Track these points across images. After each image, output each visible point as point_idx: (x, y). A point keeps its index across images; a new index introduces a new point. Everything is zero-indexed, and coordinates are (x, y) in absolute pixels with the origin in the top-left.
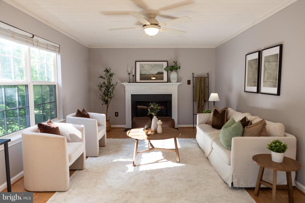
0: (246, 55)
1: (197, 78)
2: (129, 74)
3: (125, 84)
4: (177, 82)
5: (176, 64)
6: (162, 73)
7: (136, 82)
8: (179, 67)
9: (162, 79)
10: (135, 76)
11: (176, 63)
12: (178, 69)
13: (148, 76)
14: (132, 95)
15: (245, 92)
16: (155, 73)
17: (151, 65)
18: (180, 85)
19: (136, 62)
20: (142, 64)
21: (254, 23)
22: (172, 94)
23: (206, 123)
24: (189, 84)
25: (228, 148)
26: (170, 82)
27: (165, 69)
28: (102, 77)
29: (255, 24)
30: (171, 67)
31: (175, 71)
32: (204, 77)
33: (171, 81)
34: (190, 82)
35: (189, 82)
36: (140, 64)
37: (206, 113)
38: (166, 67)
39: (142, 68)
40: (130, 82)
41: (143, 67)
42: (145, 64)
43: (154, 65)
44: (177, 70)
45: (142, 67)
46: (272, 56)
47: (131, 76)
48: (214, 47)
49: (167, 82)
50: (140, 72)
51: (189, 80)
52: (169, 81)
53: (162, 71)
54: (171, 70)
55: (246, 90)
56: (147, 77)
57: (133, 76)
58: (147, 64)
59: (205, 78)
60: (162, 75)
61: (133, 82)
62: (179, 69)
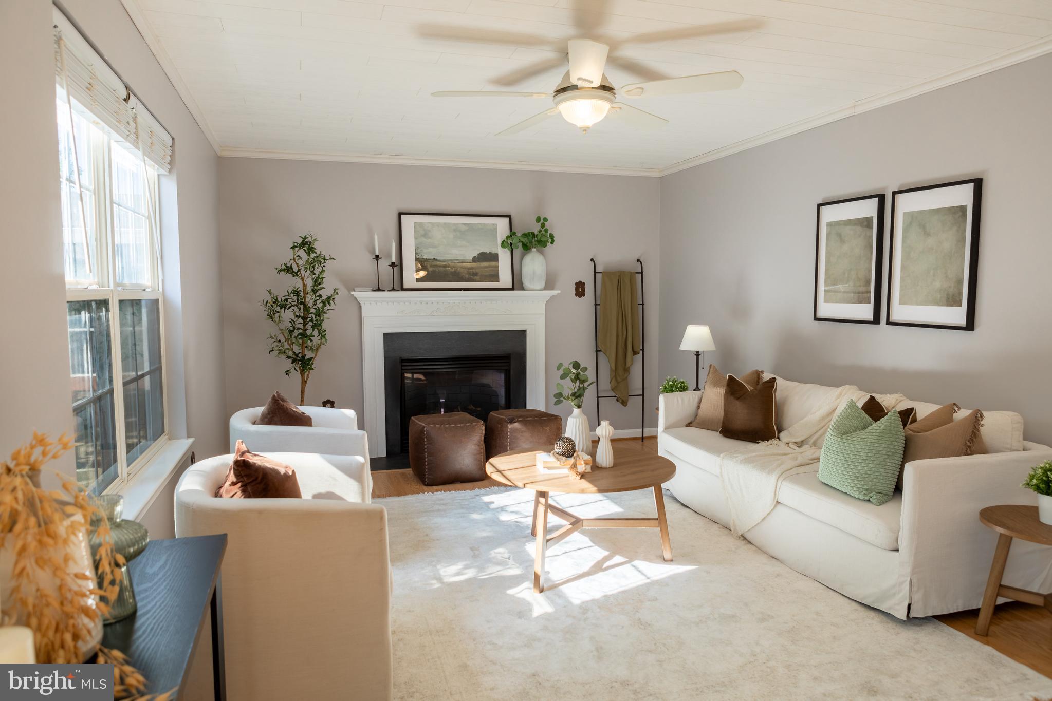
0: (819, 206)
1: (607, 274)
2: (377, 257)
3: (364, 295)
4: (545, 288)
5: (543, 225)
6: (494, 257)
7: (403, 289)
8: (552, 237)
9: (495, 277)
10: (398, 265)
11: (541, 221)
12: (549, 244)
13: (445, 266)
14: (386, 335)
15: (816, 319)
16: (470, 258)
17: (456, 229)
18: (553, 297)
19: (400, 214)
20: (421, 224)
21: (854, 106)
22: (525, 331)
23: (689, 425)
24: (580, 297)
25: (867, 498)
26: (522, 288)
27: (502, 243)
28: (289, 270)
29: (859, 110)
30: (525, 235)
31: (538, 251)
32: (631, 273)
33: (526, 283)
34: (583, 290)
35: (580, 289)
36: (415, 223)
37: (673, 391)
38: (507, 237)
39: (424, 239)
40: (379, 290)
41: (426, 235)
42: (432, 224)
43: (464, 228)
44: (545, 246)
45: (422, 233)
46: (937, 211)
47: (384, 264)
48: (657, 175)
49: (513, 289)
50: (416, 253)
51: (580, 282)
52: (517, 284)
53: (494, 251)
54: (526, 248)
55: (819, 315)
56: (442, 269)
57: (393, 265)
58: (438, 225)
59: (632, 275)
60: (493, 264)
61: (393, 289)
62: (552, 243)
